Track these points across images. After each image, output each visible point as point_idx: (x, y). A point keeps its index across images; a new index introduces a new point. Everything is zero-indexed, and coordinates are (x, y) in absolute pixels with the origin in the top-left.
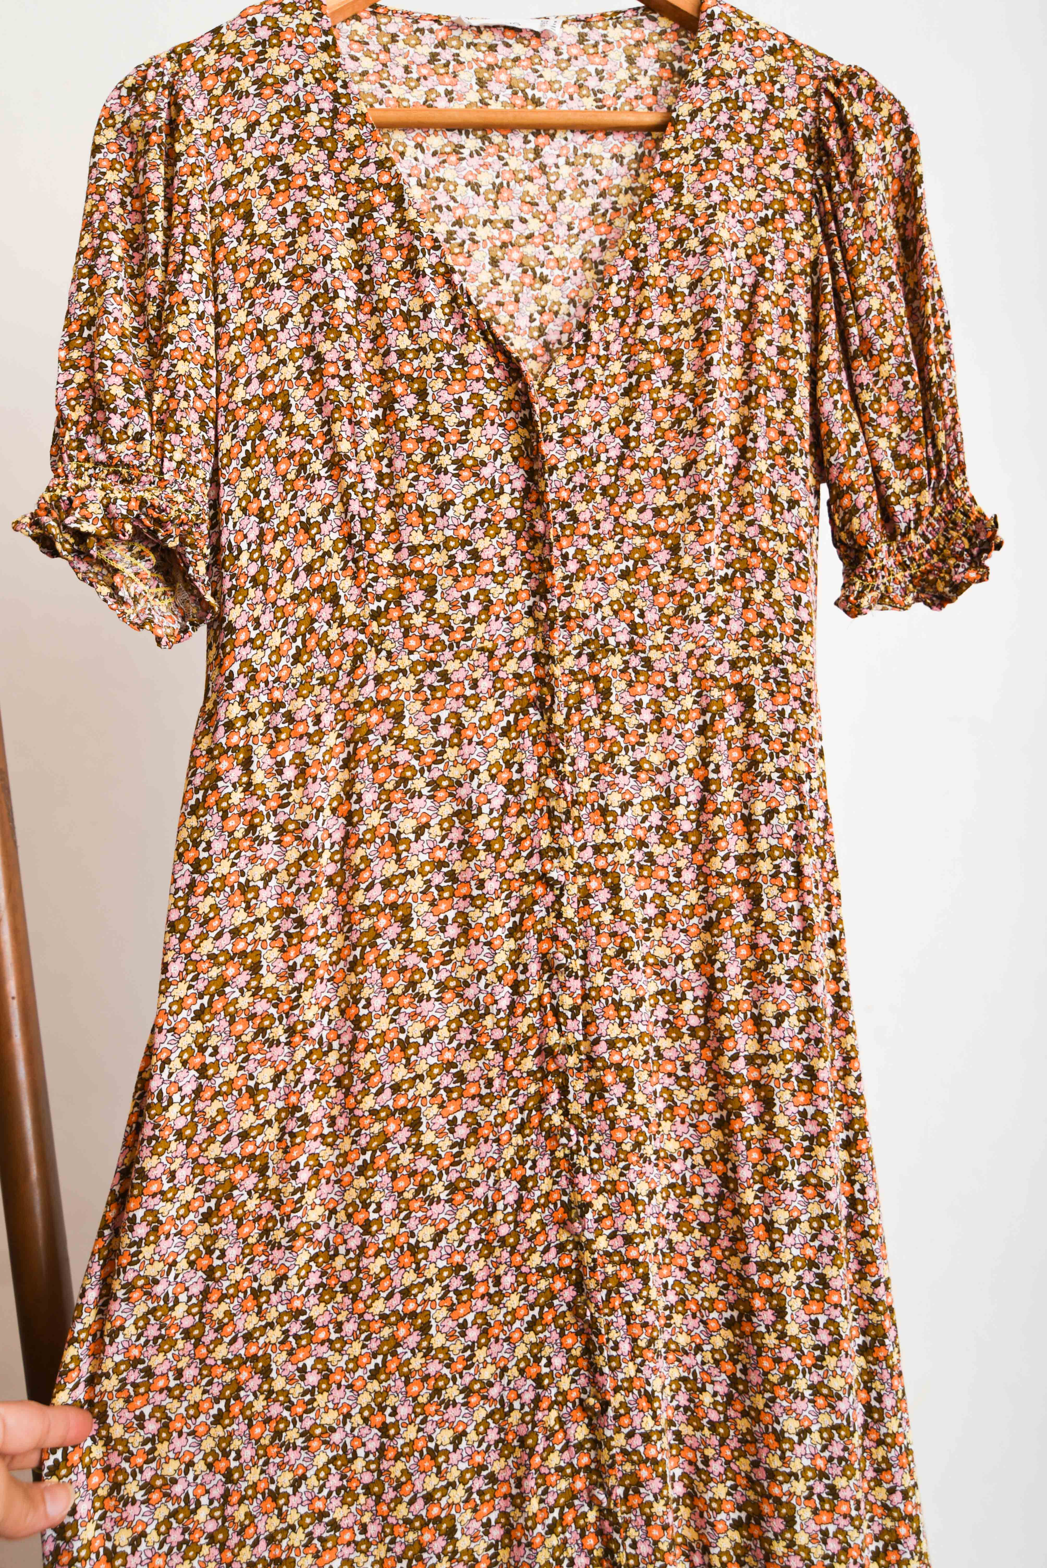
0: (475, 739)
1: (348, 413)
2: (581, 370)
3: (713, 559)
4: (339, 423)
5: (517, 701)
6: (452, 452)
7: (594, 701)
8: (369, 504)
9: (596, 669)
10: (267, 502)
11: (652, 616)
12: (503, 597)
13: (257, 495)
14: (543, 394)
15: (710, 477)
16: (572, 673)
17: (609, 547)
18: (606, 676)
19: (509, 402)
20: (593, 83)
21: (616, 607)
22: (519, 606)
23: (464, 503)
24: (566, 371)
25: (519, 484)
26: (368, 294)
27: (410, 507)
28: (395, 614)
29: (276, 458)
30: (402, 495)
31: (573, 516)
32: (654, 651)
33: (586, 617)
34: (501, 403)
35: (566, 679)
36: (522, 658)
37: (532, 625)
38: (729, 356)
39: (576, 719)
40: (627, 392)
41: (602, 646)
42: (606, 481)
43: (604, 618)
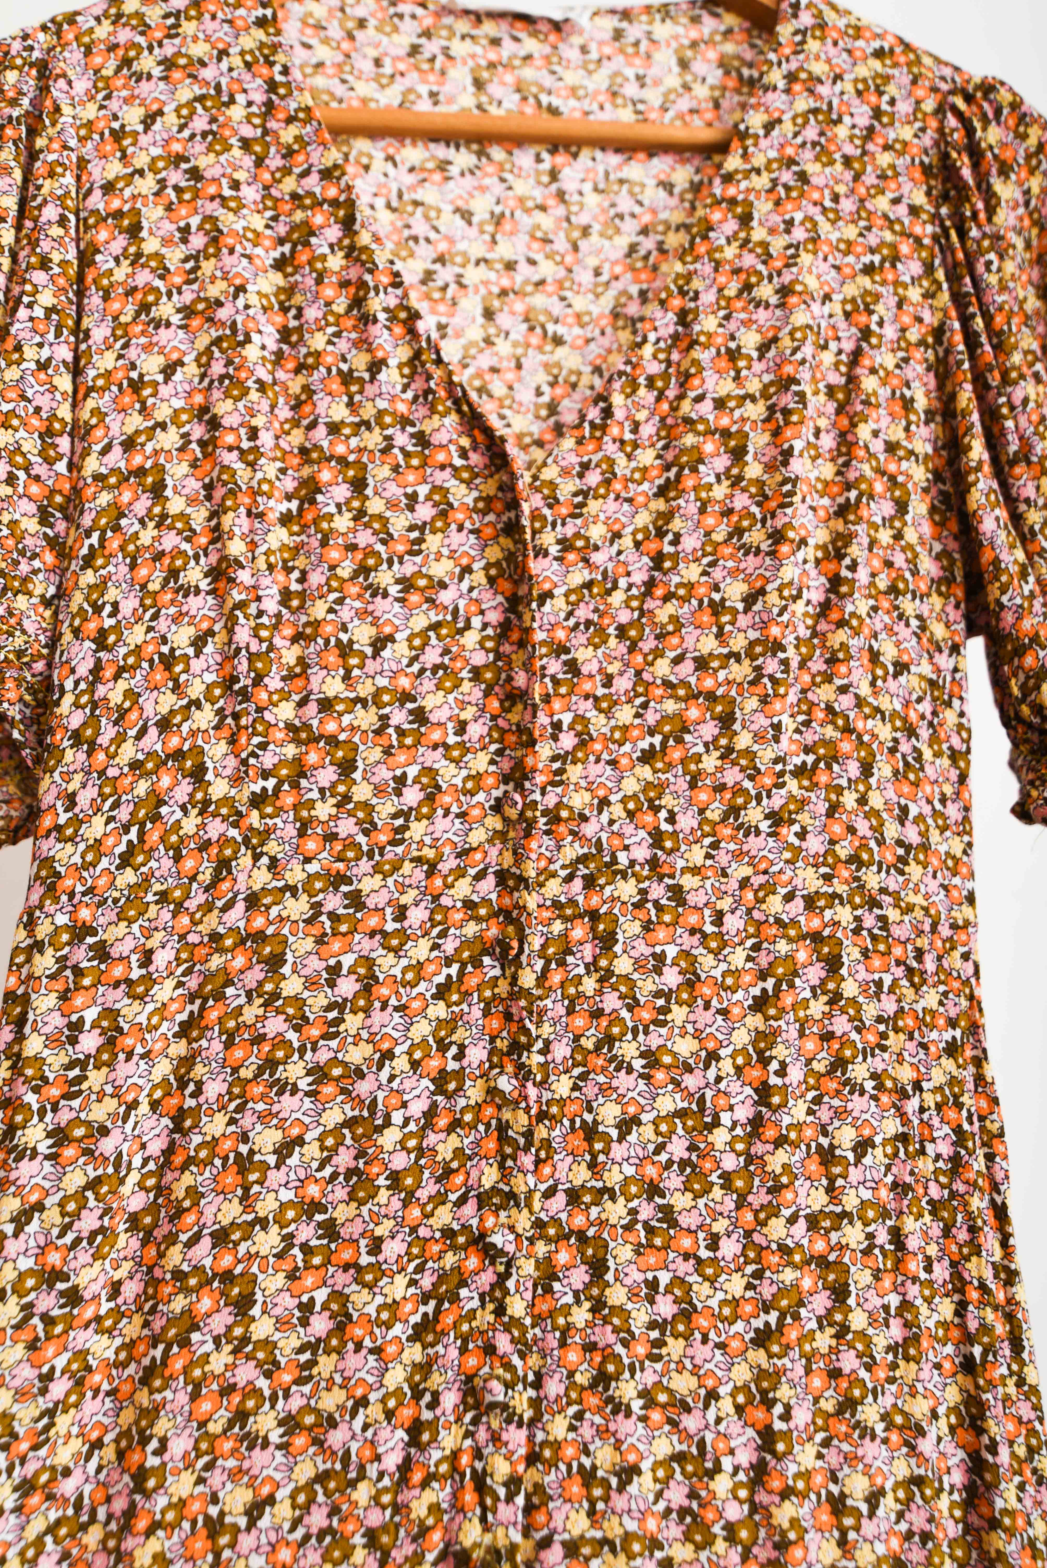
0: (393, 1002)
1: (247, 500)
2: (595, 458)
3: (784, 739)
4: (231, 514)
5: (466, 943)
6: (396, 566)
7: (588, 952)
8: (264, 634)
9: (595, 901)
10: (112, 622)
11: (687, 822)
12: (458, 781)
13: (98, 610)
14: (538, 490)
15: (785, 617)
16: (556, 905)
17: (625, 715)
18: (609, 913)
19: (488, 500)
20: (631, 90)
21: (631, 806)
22: (481, 797)
23: (409, 639)
24: (574, 459)
25: (494, 617)
26: (293, 346)
27: (327, 642)
28: (288, 800)
29: (134, 559)
30: (316, 624)
31: (573, 667)
32: (688, 876)
33: (584, 818)
34: (476, 500)
35: (546, 914)
36: (480, 876)
37: (499, 826)
38: (816, 447)
39: (556, 978)
40: (662, 492)
41: (608, 865)
42: (624, 617)
43: (611, 822)
